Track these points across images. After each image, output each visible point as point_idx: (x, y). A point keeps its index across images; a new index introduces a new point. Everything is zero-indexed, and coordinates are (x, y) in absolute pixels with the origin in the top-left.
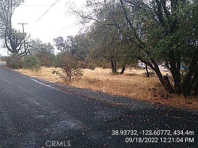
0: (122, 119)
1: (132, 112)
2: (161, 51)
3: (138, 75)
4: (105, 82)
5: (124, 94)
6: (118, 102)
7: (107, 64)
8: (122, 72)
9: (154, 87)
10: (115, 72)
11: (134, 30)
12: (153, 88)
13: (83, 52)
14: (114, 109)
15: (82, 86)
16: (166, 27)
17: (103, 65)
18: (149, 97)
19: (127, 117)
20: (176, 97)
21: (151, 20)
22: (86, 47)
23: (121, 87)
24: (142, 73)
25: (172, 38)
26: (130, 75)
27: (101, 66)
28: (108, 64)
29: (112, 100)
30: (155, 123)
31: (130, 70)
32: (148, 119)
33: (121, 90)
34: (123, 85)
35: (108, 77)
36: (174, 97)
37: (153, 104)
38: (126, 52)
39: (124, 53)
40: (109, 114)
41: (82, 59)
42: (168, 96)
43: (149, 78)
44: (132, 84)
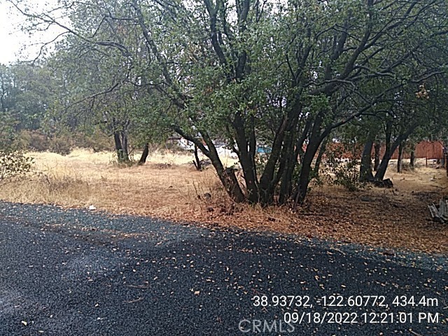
0: (134, 271)
1: (159, 250)
2: (218, 115)
3: (177, 166)
4: (97, 185)
5: (143, 210)
6: (125, 232)
7: (103, 141)
8: (143, 160)
9: (209, 192)
10: (124, 161)
11: (163, 63)
12: (205, 195)
13: (36, 106)
14: (115, 249)
15: (30, 197)
16: (226, 65)
17: (94, 142)
18: (197, 214)
19: (146, 265)
20: (248, 210)
21: (197, 46)
22: (43, 93)
23: (136, 196)
24: (187, 162)
25: (237, 90)
26: (161, 166)
27: (87, 145)
28: (107, 140)
29: (112, 228)
30: (205, 268)
31: (160, 156)
32: (192, 262)
33: (136, 203)
34: (142, 191)
35: (105, 173)
36: (245, 210)
37: (205, 229)
38: (146, 114)
39: (141, 116)
40: (100, 263)
41: (34, 126)
42: (233, 208)
43: (201, 173)
44: (164, 186)
